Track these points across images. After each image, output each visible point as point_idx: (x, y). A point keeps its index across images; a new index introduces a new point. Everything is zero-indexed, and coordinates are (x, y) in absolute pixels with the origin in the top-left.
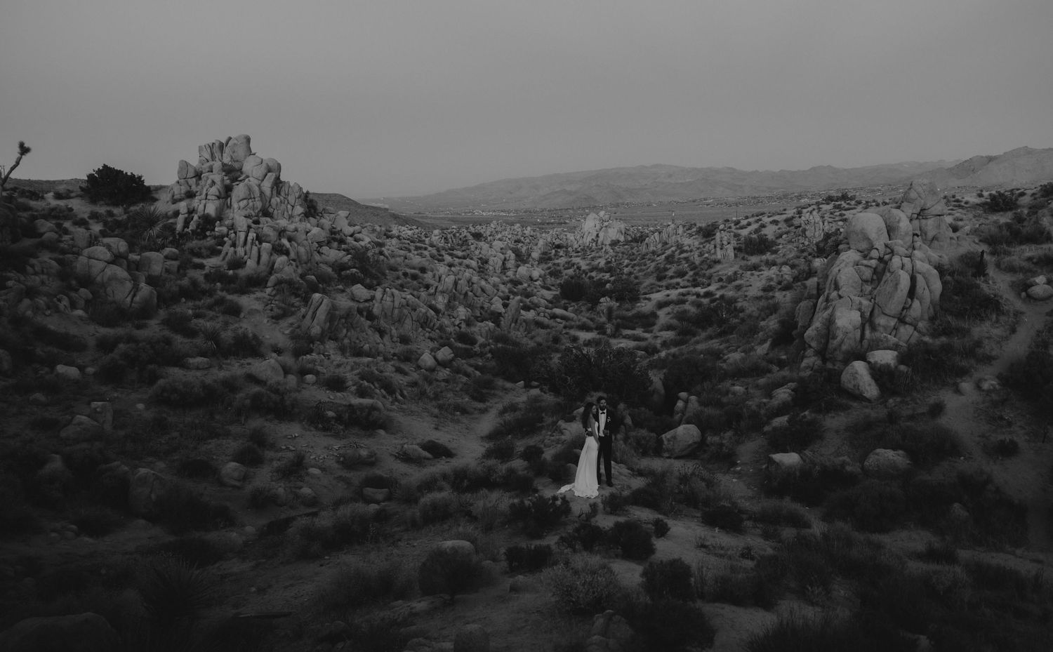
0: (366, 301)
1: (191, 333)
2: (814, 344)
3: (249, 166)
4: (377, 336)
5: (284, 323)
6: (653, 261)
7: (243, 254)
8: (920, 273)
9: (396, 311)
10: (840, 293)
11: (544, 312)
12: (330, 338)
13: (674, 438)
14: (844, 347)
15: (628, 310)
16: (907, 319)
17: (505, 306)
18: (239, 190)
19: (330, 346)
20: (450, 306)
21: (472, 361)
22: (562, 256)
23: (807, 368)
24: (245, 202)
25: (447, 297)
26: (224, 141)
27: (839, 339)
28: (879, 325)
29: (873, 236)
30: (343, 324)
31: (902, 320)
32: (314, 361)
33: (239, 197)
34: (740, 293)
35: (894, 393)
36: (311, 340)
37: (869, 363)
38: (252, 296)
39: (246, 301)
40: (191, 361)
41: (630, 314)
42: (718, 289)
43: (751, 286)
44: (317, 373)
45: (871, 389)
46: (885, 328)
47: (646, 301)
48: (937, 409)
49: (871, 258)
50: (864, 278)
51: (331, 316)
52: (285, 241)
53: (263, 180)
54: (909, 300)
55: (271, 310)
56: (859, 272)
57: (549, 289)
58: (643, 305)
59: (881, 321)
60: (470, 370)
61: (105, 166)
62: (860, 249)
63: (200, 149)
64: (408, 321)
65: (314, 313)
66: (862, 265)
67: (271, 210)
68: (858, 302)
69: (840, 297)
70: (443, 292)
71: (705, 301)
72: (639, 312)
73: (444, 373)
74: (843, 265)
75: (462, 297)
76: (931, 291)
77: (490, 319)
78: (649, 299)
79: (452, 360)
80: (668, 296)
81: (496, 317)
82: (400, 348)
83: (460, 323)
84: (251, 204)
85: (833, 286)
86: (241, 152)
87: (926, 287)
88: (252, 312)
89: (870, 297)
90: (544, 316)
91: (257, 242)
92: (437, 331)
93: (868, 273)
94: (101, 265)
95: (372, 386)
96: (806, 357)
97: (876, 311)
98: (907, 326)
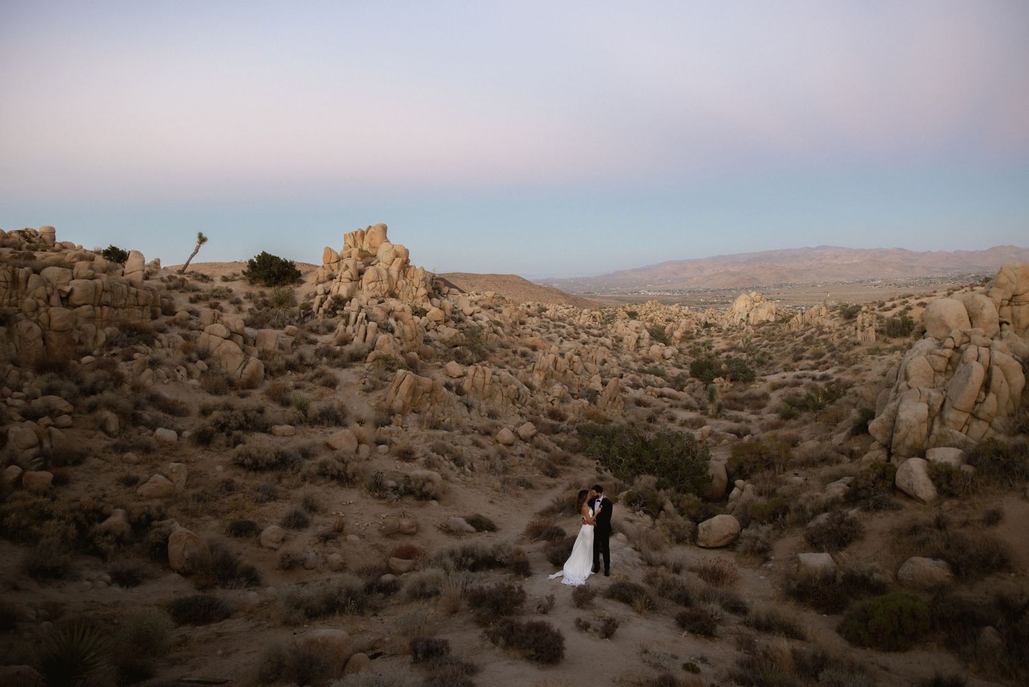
0: (459, 377)
1: (286, 403)
2: (878, 437)
3: (384, 254)
4: (465, 409)
5: (373, 396)
6: (792, 342)
7: (351, 332)
8: (997, 365)
9: (487, 387)
10: (909, 383)
11: (652, 391)
12: (414, 411)
13: (709, 527)
14: (909, 442)
15: (741, 391)
16: (981, 415)
17: (604, 384)
18: (370, 273)
19: (412, 418)
20: (545, 382)
21: (556, 437)
22: (703, 336)
23: (868, 462)
24: (373, 284)
25: (543, 374)
26: (365, 230)
27: (902, 433)
28: (948, 419)
29: (952, 323)
30: (427, 399)
31: (974, 416)
32: (391, 432)
33: (368, 279)
34: (858, 377)
35: (951, 495)
36: (391, 413)
37: (928, 460)
38: (352, 370)
39: (344, 375)
40: (277, 428)
41: (741, 395)
42: (835, 373)
43: (870, 370)
44: (391, 444)
45: (925, 488)
46: (955, 423)
47: (761, 383)
48: (994, 518)
49: (945, 348)
50: (937, 368)
51: (414, 391)
52: (392, 321)
53: (391, 264)
54: (983, 394)
55: (364, 384)
56: (931, 362)
57: (680, 367)
58: (757, 386)
59: (950, 415)
60: (551, 445)
61: (264, 254)
62: (938, 337)
63: (345, 237)
64: (499, 397)
65: (398, 387)
66: (935, 354)
67: (397, 292)
68: (927, 394)
69: (909, 388)
70: (539, 370)
71: (821, 384)
72: (751, 393)
73: (522, 448)
74: (915, 354)
75: (561, 375)
76: (1010, 385)
77: (587, 397)
78: (765, 381)
79: (535, 435)
80: (784, 378)
81: (592, 396)
82: (486, 422)
83: (553, 400)
84: (378, 286)
85: (903, 376)
86: (378, 238)
87: (1004, 381)
88: (348, 385)
89: (942, 388)
90: (652, 395)
91: (366, 321)
92: (529, 406)
93: (941, 364)
94: (219, 340)
95: (441, 458)
96: (870, 450)
97: (947, 405)
98: (981, 422)
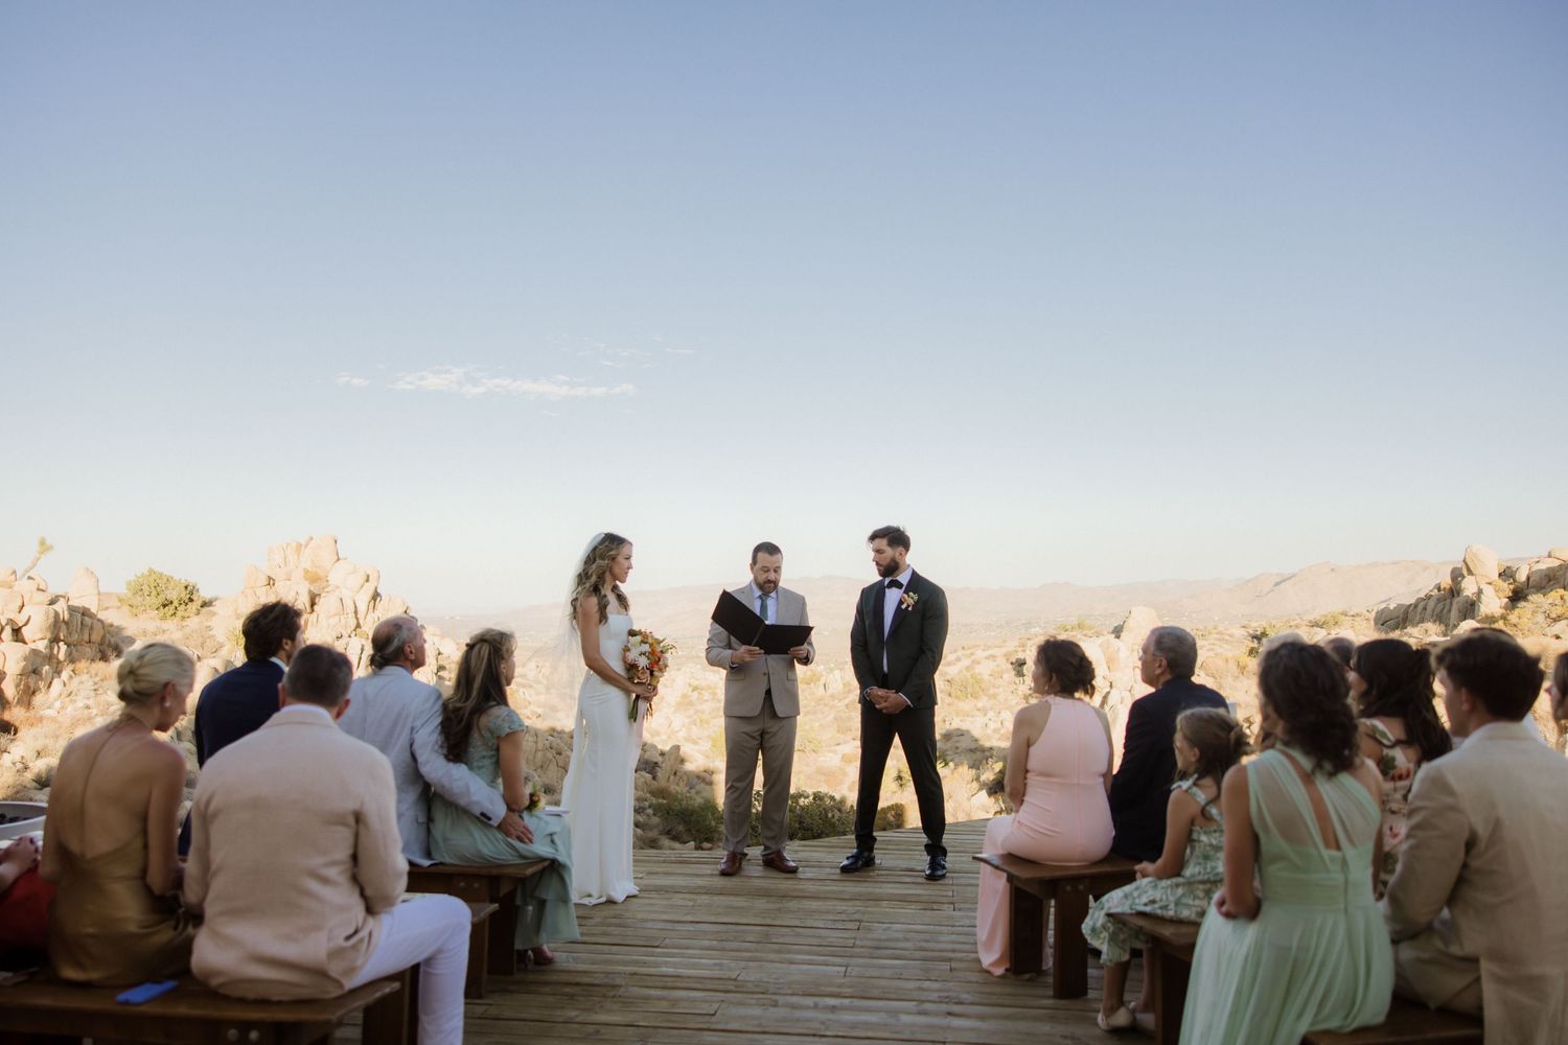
3: (337, 576)
22: (706, 701)
24: (334, 618)
26: (303, 543)
33: (328, 612)
53: (358, 592)
61: (151, 571)
63: (270, 551)
77: (645, 769)
78: (835, 752)
86: (326, 556)
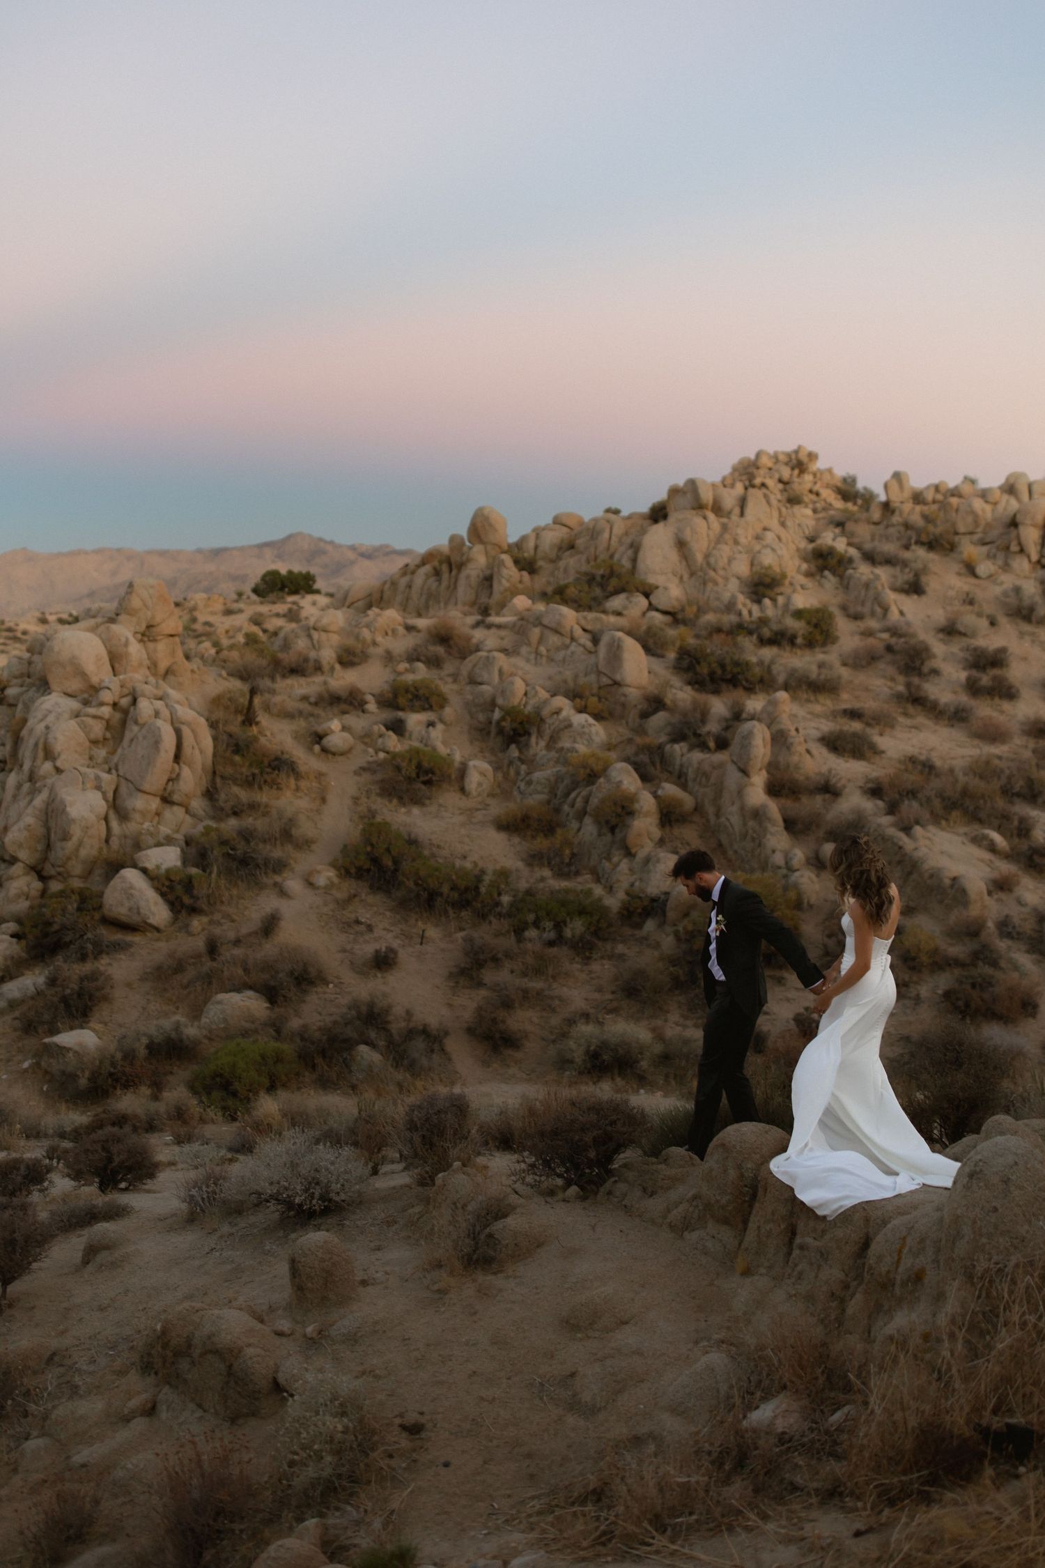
2: (23, 855)
8: (183, 723)
10: (58, 764)
14: (83, 853)
16: (176, 798)
23: (18, 896)
27: (75, 839)
28: (134, 809)
29: (90, 668)
31: (167, 800)
37: (144, 871)
45: (158, 912)
46: (143, 814)
48: (270, 925)
49: (102, 704)
50: (92, 736)
54: (176, 765)
56: (83, 727)
59: (139, 803)
62: (69, 691)
66: (88, 716)
68: (92, 776)
69: (59, 771)
74: (51, 718)
76: (201, 752)
85: (41, 754)
87: (196, 747)
89: (106, 767)
93: (98, 729)
96: (12, 878)
97: (123, 790)
98: (175, 808)
